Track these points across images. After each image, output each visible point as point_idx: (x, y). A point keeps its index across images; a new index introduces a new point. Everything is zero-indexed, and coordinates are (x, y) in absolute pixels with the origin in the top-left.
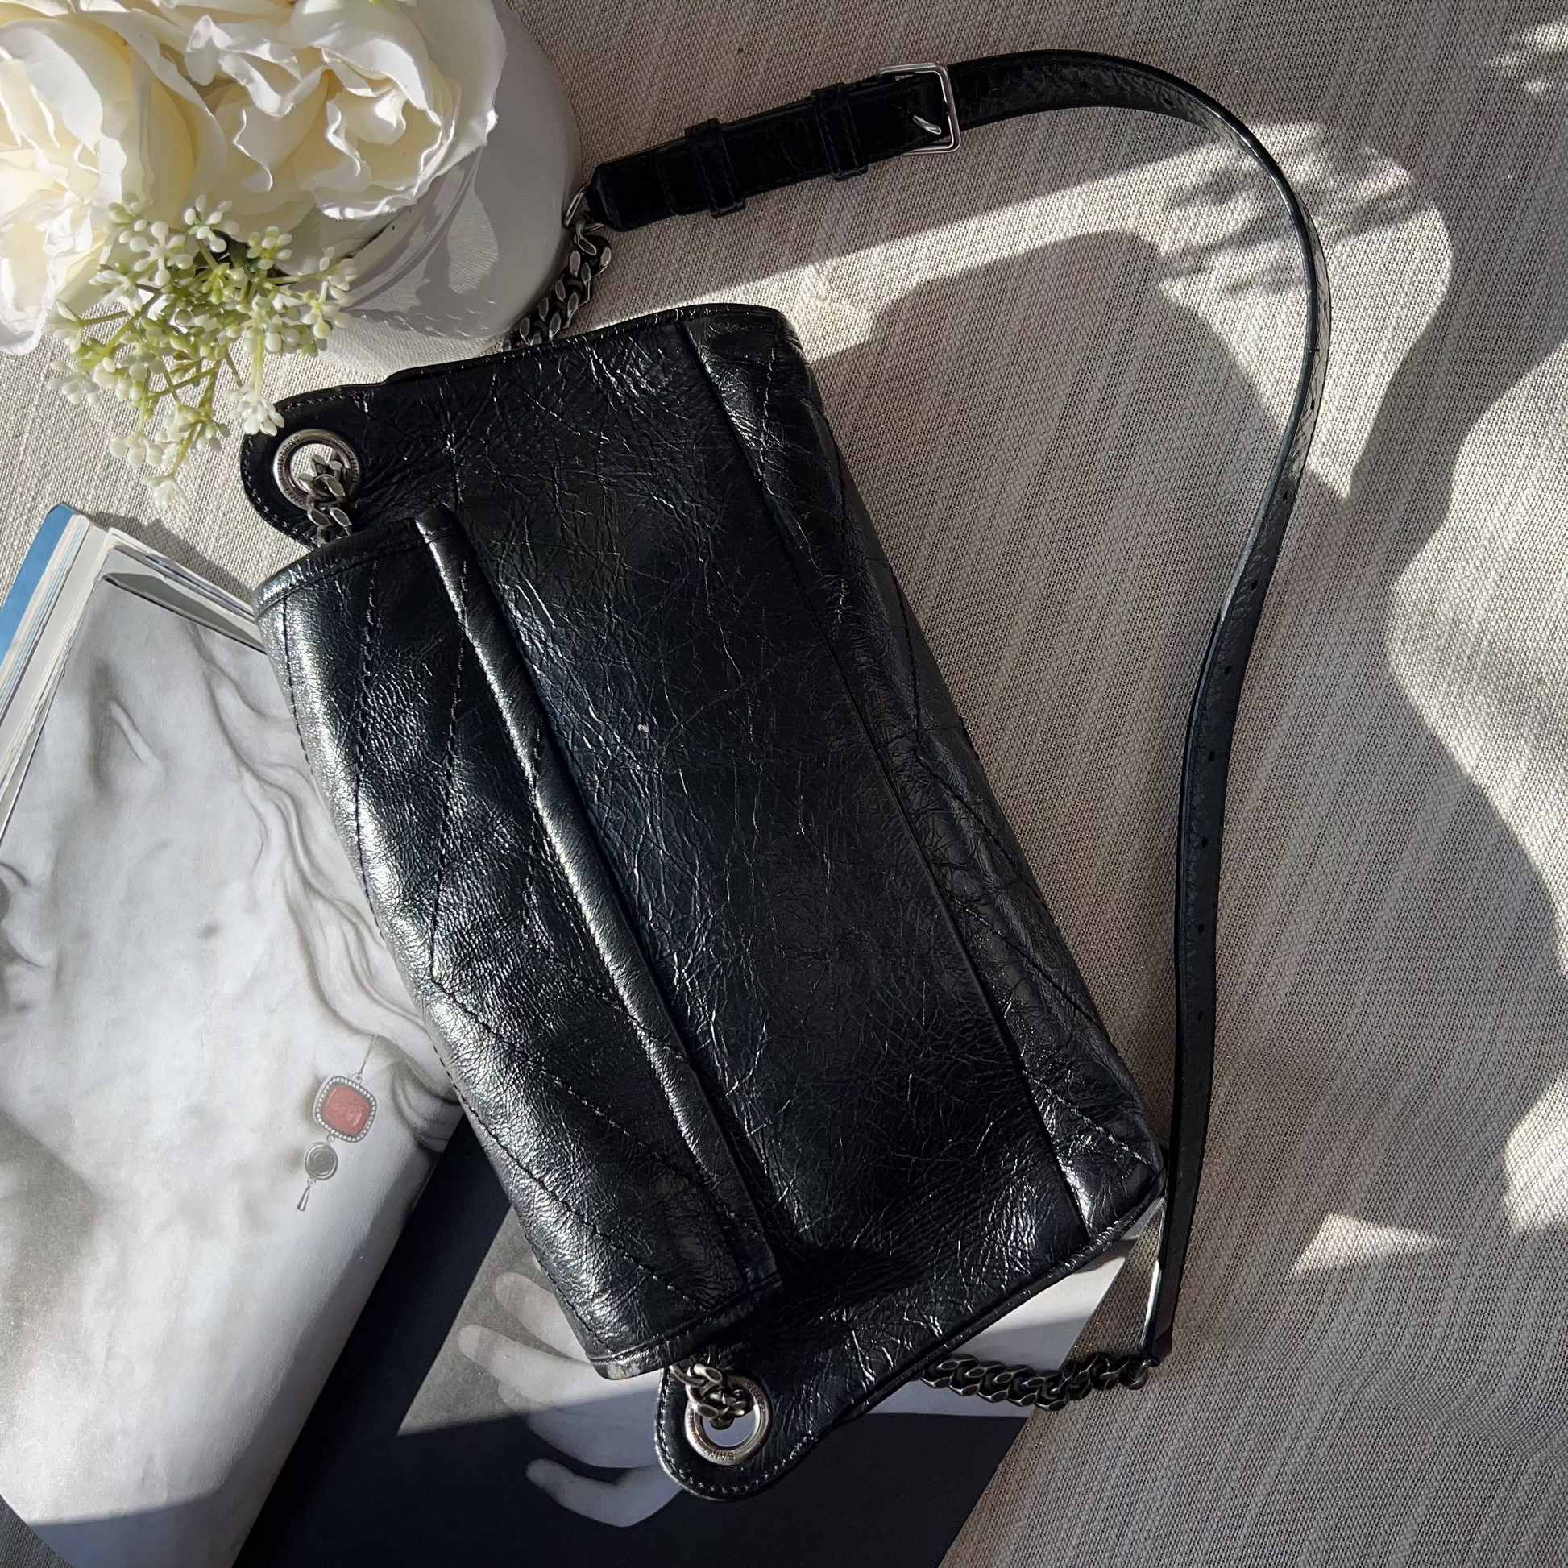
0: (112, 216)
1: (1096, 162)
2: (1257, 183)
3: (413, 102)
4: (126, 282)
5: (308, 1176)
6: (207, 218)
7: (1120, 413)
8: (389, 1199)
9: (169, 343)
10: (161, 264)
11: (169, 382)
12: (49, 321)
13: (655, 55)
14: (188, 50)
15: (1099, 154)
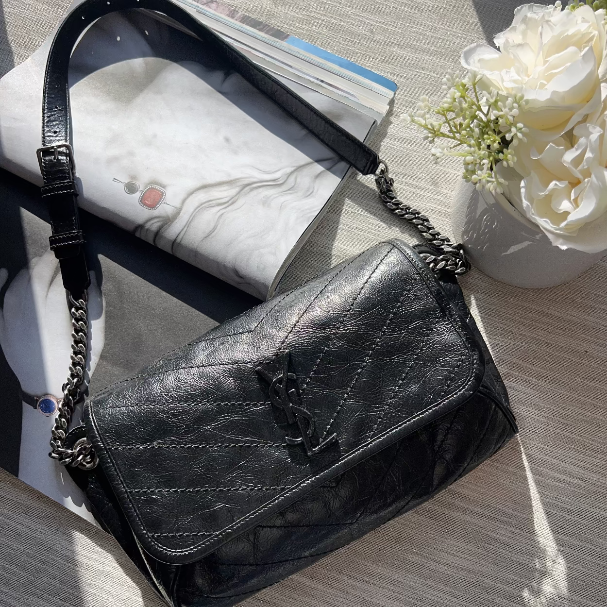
0: (519, 95)
1: (548, 500)
2: (542, 569)
3: (570, 215)
4: (492, 100)
5: (127, 182)
6: (520, 132)
7: (445, 512)
8: (116, 214)
9: (467, 119)
10: (501, 113)
11: (451, 120)
12: (475, 72)
13: (584, 317)
14: (588, 125)
15: (551, 501)
